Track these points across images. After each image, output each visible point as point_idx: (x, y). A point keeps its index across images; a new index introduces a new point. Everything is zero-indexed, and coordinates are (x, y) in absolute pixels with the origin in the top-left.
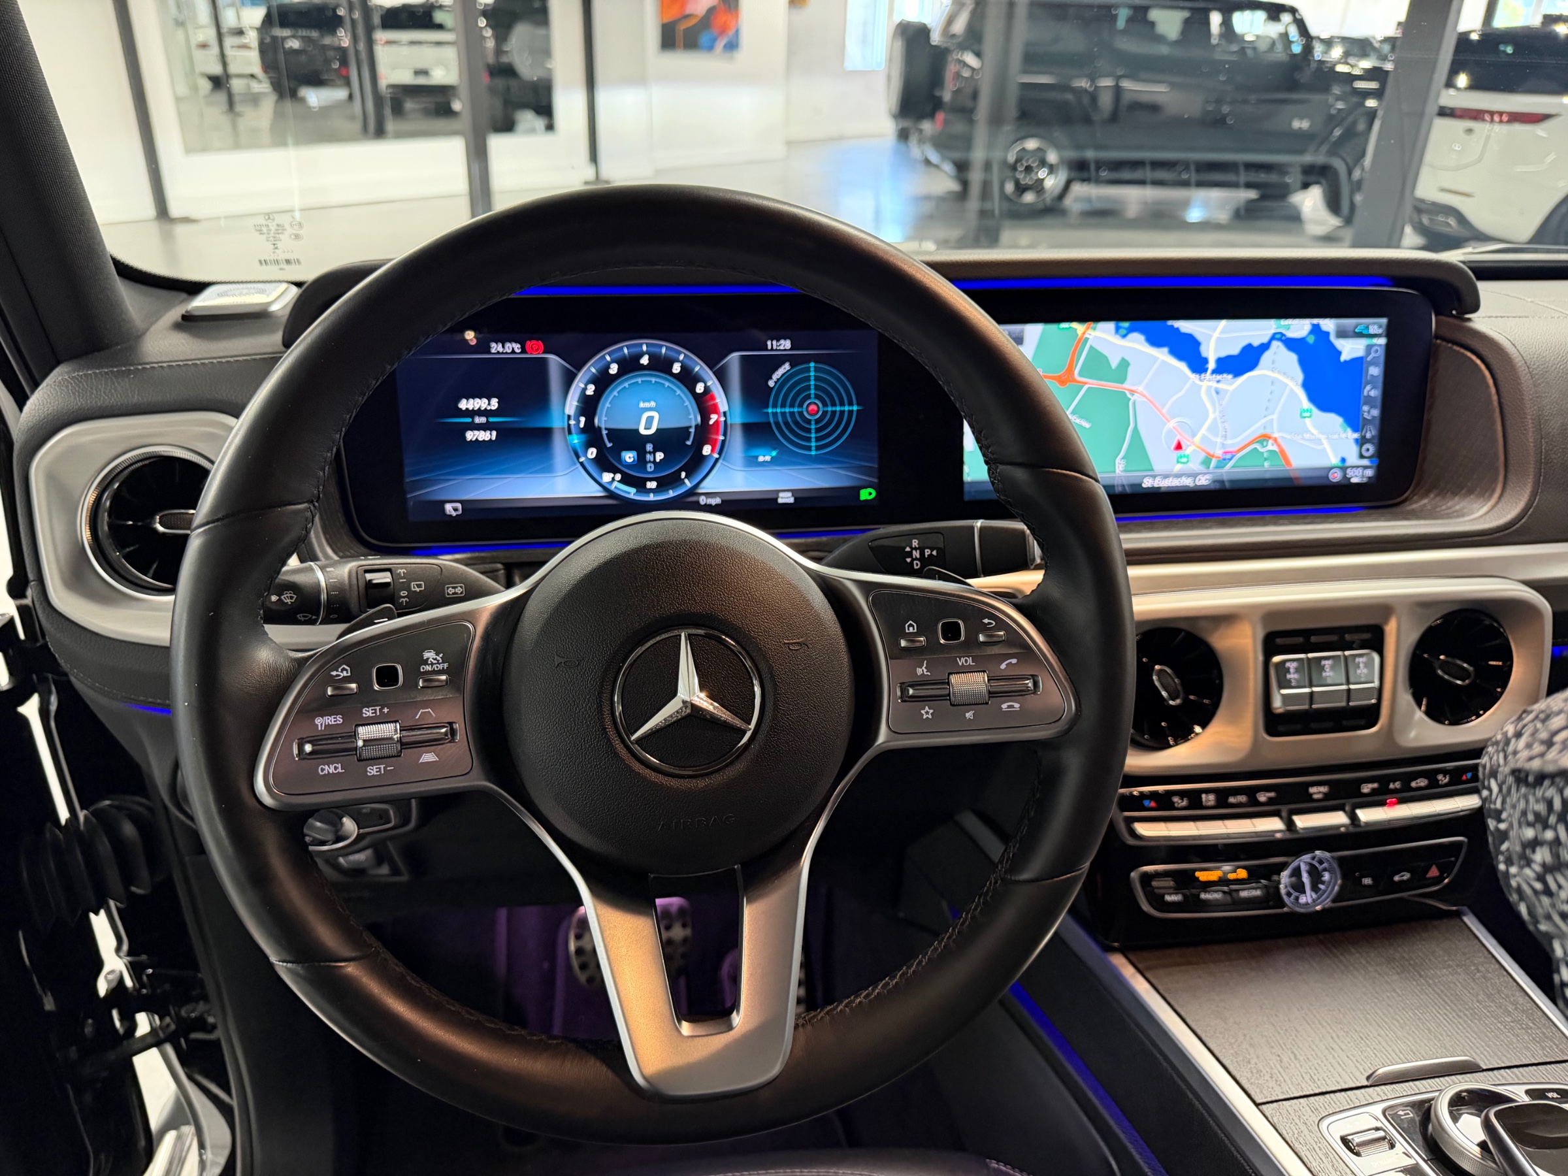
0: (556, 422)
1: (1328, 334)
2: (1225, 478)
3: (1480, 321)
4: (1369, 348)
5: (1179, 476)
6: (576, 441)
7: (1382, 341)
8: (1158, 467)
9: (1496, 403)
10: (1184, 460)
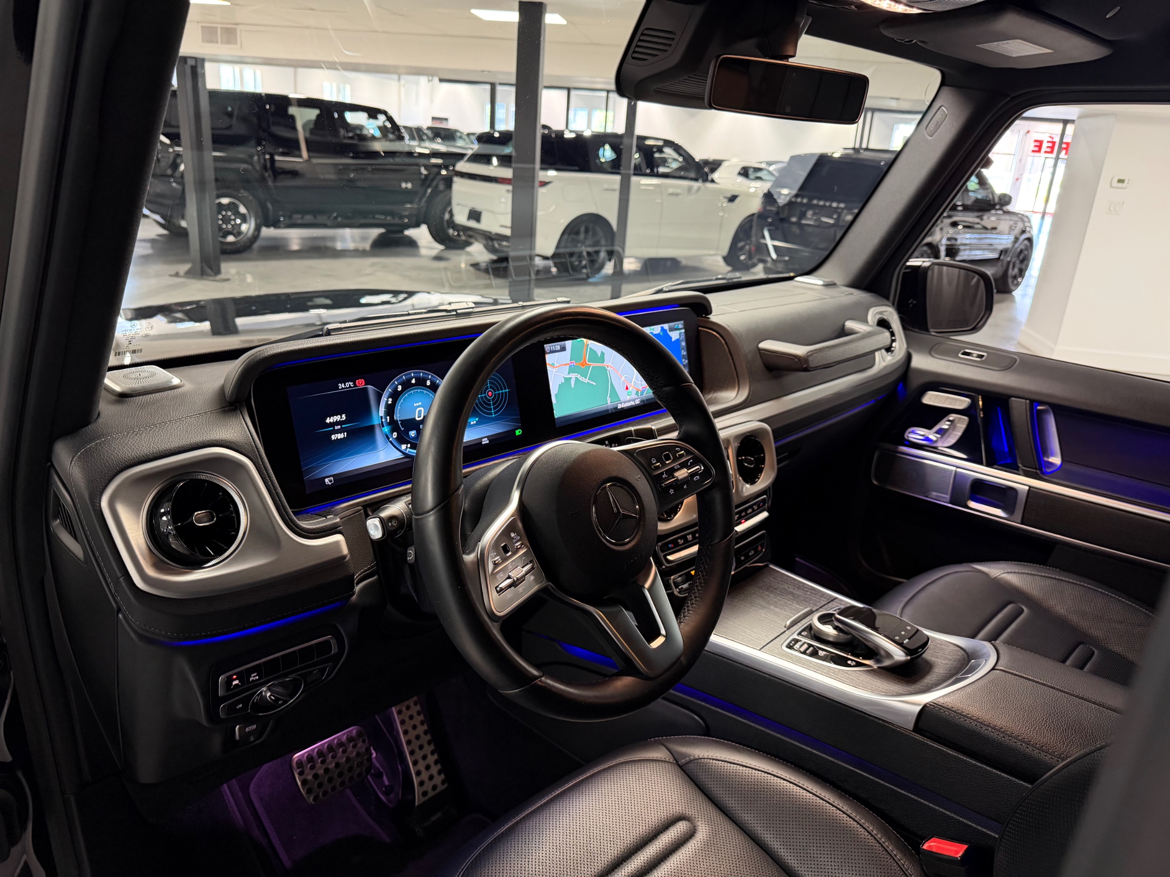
0: (376, 421)
1: (666, 330)
2: (645, 399)
3: (713, 318)
4: (680, 334)
5: (629, 401)
6: (386, 430)
7: (683, 331)
8: (622, 399)
9: (727, 351)
10: (630, 394)
